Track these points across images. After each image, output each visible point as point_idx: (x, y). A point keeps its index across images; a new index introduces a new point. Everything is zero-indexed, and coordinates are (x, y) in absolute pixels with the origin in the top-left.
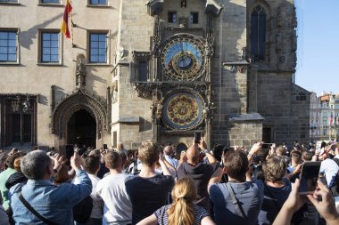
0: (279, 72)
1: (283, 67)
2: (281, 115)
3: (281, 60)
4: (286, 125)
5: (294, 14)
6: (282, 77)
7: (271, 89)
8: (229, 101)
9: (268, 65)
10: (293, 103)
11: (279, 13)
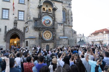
0: (69, 26)
1: (70, 25)
2: (70, 37)
3: (69, 23)
4: (72, 40)
5: (72, 12)
6: (70, 27)
7: (68, 30)
8: (59, 33)
9: (67, 24)
10: (73, 34)
11: (68, 12)
